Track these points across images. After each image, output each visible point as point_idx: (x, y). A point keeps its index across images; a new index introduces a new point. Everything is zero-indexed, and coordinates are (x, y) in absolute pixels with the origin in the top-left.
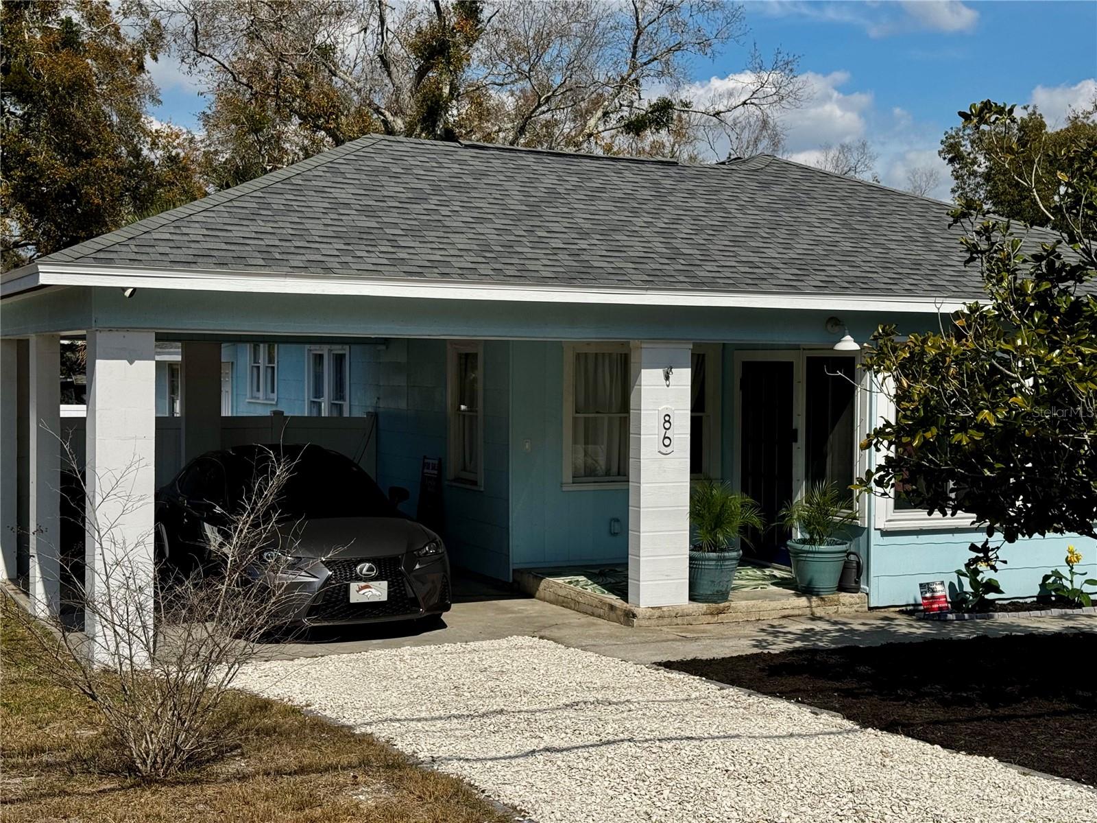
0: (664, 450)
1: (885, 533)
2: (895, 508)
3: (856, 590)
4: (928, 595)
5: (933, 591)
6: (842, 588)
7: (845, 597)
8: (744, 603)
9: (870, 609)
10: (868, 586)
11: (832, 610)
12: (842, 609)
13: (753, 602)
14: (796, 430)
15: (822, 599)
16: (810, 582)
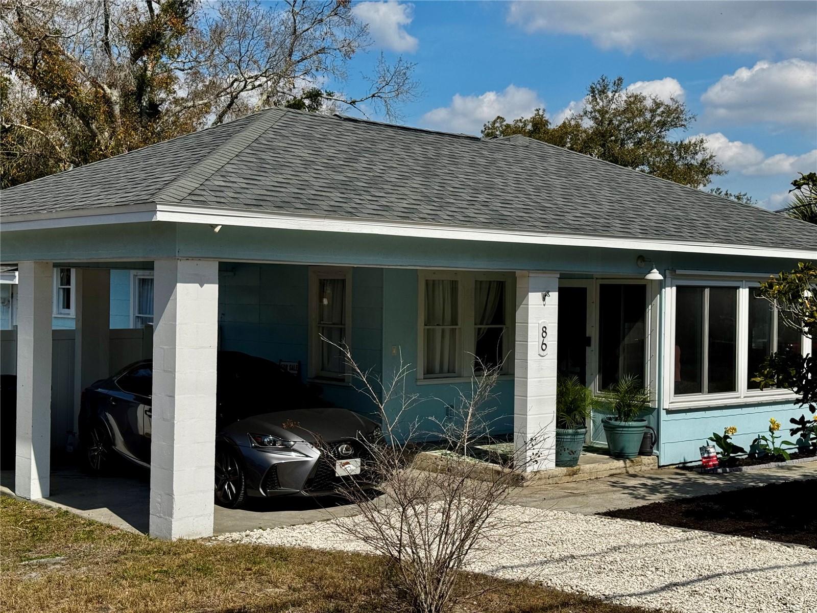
0: (542, 353)
1: (669, 412)
2: (676, 393)
3: (650, 454)
4: (706, 455)
5: (708, 452)
6: (642, 453)
7: (645, 459)
8: (588, 466)
9: (659, 467)
10: (658, 450)
11: (638, 468)
12: (644, 468)
13: (593, 465)
14: (589, 339)
15: (632, 461)
16: (622, 450)
